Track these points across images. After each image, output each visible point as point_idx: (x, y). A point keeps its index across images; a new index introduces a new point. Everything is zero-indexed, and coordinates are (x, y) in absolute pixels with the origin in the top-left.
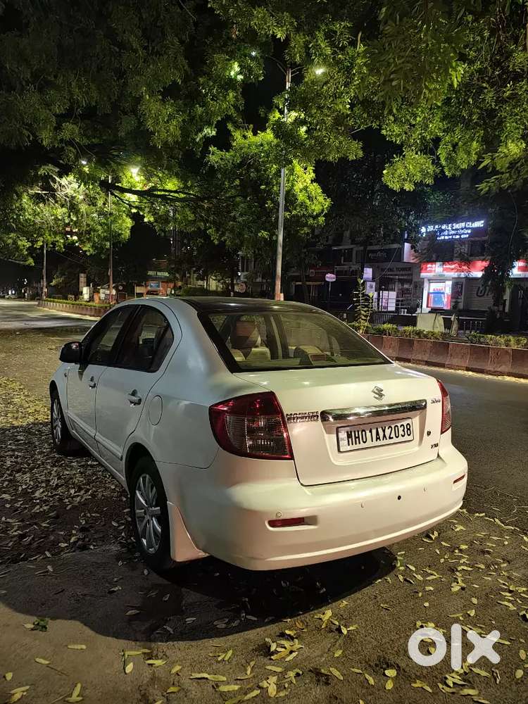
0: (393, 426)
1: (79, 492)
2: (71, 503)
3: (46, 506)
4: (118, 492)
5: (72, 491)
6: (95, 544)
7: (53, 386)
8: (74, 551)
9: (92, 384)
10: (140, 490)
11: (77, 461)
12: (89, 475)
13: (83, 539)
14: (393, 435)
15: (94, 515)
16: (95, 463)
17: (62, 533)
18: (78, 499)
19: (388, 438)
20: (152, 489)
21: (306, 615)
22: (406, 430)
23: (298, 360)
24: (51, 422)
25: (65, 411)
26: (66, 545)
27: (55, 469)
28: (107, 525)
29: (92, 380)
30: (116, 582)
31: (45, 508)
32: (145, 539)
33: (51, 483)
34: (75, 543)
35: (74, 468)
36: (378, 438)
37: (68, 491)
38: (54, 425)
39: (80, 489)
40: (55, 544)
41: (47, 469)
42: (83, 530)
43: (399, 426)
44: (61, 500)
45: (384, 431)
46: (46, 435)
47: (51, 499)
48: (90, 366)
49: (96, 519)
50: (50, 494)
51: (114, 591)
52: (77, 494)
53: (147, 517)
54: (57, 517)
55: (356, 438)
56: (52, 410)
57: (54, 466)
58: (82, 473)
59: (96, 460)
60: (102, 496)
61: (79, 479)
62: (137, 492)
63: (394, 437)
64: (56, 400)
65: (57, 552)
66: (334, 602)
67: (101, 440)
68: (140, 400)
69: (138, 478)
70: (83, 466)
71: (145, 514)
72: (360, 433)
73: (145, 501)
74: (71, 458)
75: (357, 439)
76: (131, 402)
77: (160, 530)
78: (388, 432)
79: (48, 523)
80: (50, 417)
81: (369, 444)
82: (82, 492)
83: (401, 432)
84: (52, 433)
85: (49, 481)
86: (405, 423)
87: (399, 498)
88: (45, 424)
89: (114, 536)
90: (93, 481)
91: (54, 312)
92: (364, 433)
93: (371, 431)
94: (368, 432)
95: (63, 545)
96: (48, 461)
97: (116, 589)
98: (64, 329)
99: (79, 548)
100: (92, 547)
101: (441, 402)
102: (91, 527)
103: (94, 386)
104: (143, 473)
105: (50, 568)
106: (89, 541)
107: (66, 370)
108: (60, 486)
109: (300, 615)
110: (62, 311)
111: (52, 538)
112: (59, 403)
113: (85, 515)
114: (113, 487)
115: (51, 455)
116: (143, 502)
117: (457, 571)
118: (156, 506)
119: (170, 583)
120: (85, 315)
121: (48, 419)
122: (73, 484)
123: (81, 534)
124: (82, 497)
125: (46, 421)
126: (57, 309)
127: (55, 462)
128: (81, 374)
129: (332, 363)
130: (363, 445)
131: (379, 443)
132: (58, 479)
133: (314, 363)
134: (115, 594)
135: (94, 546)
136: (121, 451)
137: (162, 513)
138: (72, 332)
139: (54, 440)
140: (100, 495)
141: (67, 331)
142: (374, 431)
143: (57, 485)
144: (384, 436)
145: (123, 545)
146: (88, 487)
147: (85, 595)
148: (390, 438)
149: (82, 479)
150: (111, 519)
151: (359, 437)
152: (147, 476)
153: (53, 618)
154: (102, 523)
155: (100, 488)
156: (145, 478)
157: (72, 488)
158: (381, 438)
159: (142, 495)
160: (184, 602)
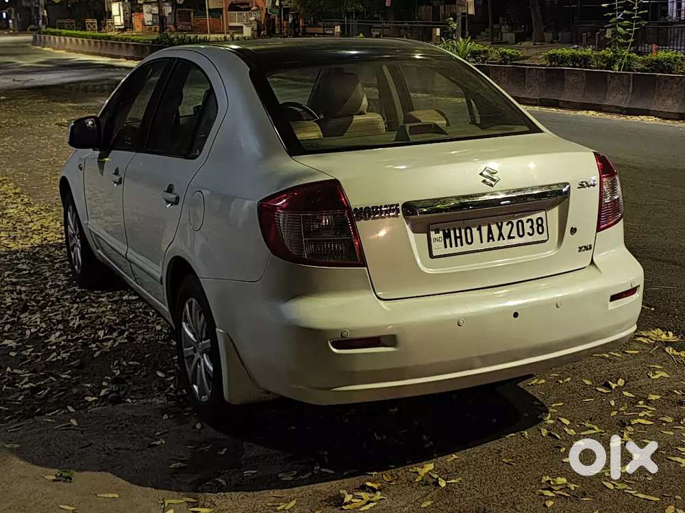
0: (515, 222)
1: (111, 334)
2: (100, 349)
3: (67, 352)
4: (166, 334)
5: (101, 333)
6: (133, 397)
7: (64, 185)
8: (105, 405)
9: (117, 178)
10: (186, 321)
11: (108, 296)
12: (124, 313)
13: (118, 392)
14: (514, 233)
15: (131, 363)
16: (134, 298)
17: (89, 385)
18: (109, 344)
19: (506, 237)
20: (200, 315)
21: (399, 469)
22: (535, 226)
23: (394, 134)
24: (67, 242)
25: (84, 222)
26: (94, 398)
27: (75, 306)
28: (150, 377)
29: (116, 173)
30: (158, 435)
31: (64, 355)
32: (196, 385)
33: (71, 325)
34: (105, 396)
35: (104, 305)
36: (490, 238)
37: (96, 333)
38: (71, 245)
39: (111, 331)
40: (80, 397)
41: (64, 306)
42: (116, 380)
43: (525, 222)
44: (85, 345)
45: (500, 228)
46: (61, 262)
47: (72, 344)
48: (113, 152)
49: (135, 369)
50: (69, 337)
51: (155, 445)
52: (107, 337)
53: (197, 356)
54: (81, 366)
55: (456, 238)
56: (66, 224)
57: (75, 302)
58: (114, 311)
59: (136, 294)
60: (143, 339)
61: (109, 318)
62: (184, 324)
63: (516, 235)
64: (71, 207)
65: (83, 406)
66: (440, 456)
67: (134, 259)
68: (178, 198)
69: (184, 305)
70: (116, 302)
71: (195, 351)
72: (463, 231)
73: (193, 334)
74: (100, 292)
75: (459, 240)
76: (168, 202)
77: (211, 369)
78: (506, 229)
79: (69, 374)
80: (64, 236)
81: (476, 245)
82: (115, 334)
83: (528, 229)
84: (70, 259)
85: (68, 322)
86: (534, 217)
87: (516, 315)
88: (59, 247)
89: (159, 388)
90: (131, 320)
91: (63, 54)
92: (468, 231)
93: (479, 229)
94: (474, 230)
95: (90, 399)
96: (66, 297)
97: (159, 443)
98: (82, 86)
99: (111, 401)
100: (129, 400)
101: (597, 187)
102: (128, 378)
103: (119, 182)
104: (188, 298)
105: (74, 422)
106: (125, 394)
107: (81, 159)
108: (84, 328)
109: (392, 468)
110: (76, 52)
111: (75, 391)
112: (75, 210)
113: (119, 364)
114: (159, 328)
115: (69, 290)
116: (191, 336)
117: (630, 425)
118: (205, 339)
119: (228, 437)
120: (118, 57)
121: (62, 239)
122: (102, 324)
123: (114, 386)
124: (115, 342)
125: (60, 241)
126: (67, 47)
127: (76, 298)
128: (101, 164)
129: (443, 136)
130: (466, 248)
131: (492, 244)
132: (80, 319)
133: (412, 138)
134: (158, 447)
135: (132, 399)
136: (160, 270)
137: (212, 348)
138: (95, 91)
139: (73, 268)
140: (140, 338)
141: (86, 89)
142: (485, 229)
143: (79, 325)
144: (501, 235)
145: (169, 398)
146: (123, 328)
147: (119, 449)
148: (510, 237)
149: (114, 318)
150: (156, 367)
151: (461, 237)
152: (194, 300)
153: (80, 470)
154: (144, 374)
155: (140, 328)
156: (190, 304)
157: (100, 329)
158: (496, 237)
159: (190, 328)
160: (244, 457)
